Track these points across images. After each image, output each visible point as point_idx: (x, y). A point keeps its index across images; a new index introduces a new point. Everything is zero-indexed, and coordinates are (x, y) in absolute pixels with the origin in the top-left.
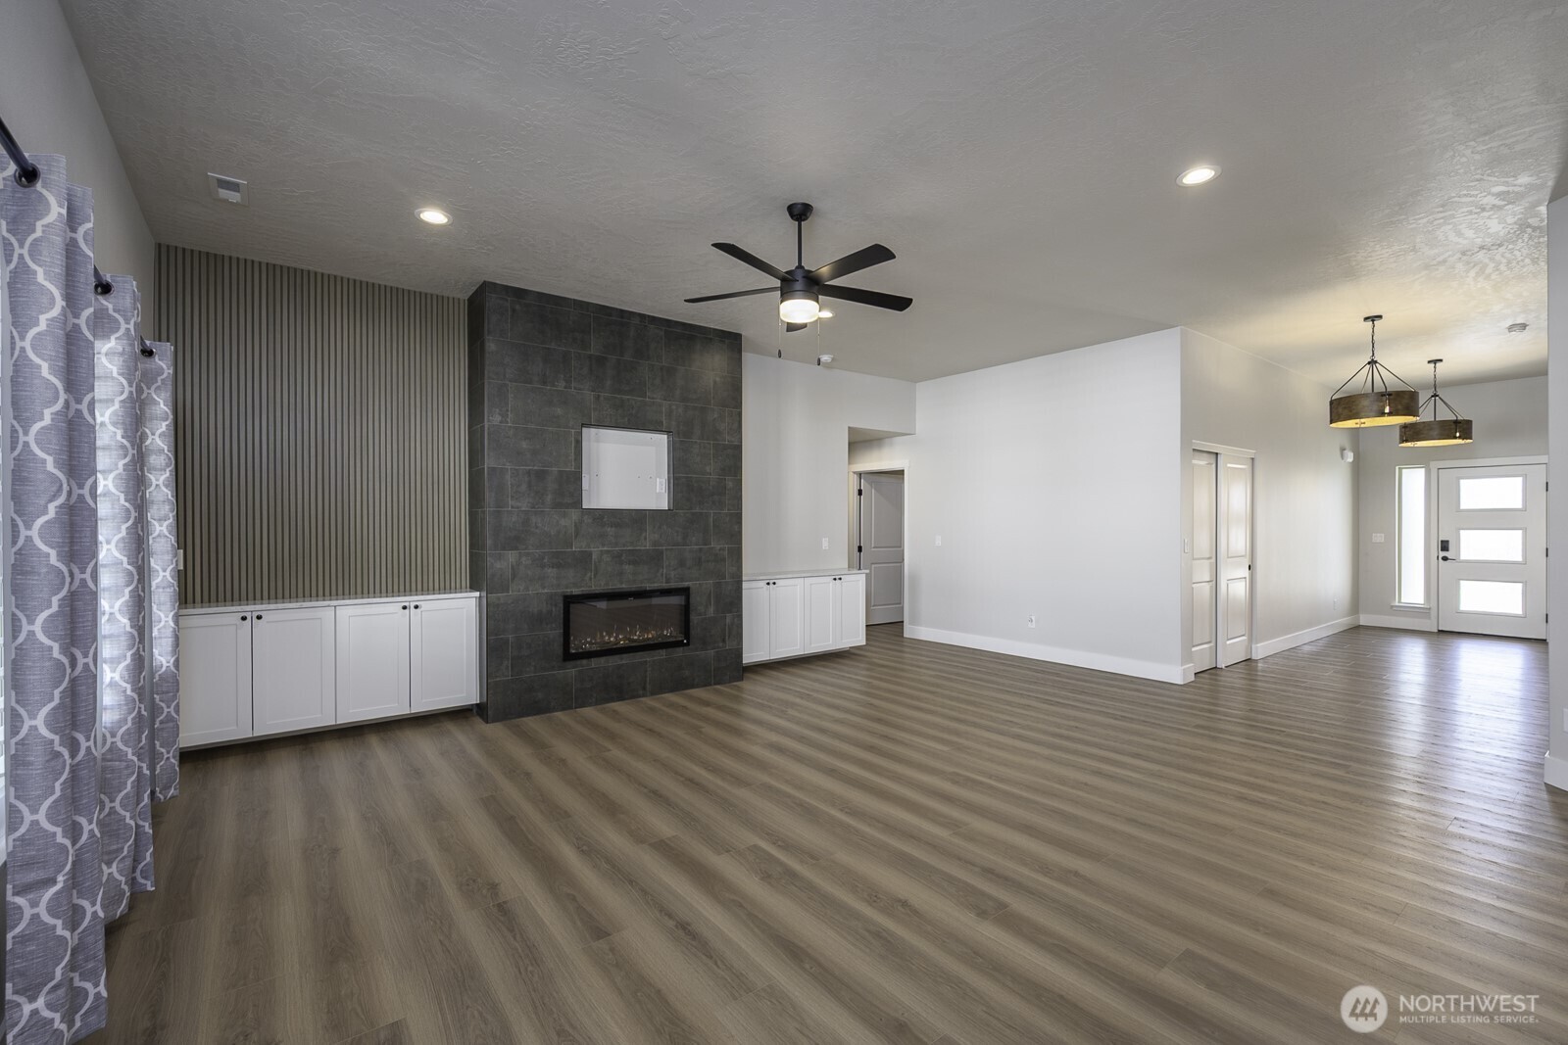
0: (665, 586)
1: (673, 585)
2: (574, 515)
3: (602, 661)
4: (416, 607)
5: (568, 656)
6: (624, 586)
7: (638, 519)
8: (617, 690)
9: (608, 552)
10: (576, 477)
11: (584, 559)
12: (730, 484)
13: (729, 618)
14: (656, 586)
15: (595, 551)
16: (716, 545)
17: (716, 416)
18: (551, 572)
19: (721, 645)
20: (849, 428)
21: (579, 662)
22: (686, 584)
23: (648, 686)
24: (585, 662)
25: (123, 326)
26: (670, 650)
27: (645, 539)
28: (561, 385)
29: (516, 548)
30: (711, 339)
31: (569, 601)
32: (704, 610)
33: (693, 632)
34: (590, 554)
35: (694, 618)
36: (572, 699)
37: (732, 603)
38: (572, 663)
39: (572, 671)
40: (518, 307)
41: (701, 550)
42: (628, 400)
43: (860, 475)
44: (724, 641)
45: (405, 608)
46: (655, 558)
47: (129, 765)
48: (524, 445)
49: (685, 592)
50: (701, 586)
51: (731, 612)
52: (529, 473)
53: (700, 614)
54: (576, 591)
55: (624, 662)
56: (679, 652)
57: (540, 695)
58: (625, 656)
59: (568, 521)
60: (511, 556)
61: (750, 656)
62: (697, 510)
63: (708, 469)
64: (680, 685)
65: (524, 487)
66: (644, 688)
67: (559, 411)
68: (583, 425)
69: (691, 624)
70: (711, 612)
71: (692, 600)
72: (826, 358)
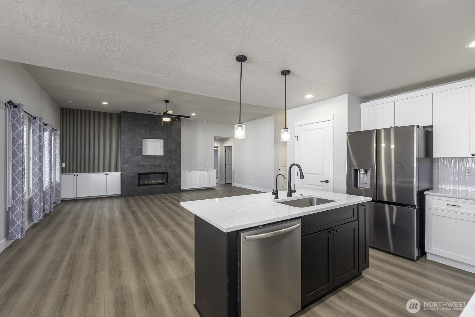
0: (162, 172)
1: (164, 171)
2: (141, 157)
3: (147, 187)
4: (108, 174)
5: (139, 185)
6: (152, 171)
7: (155, 157)
8: (151, 193)
9: (148, 164)
10: (141, 149)
11: (143, 166)
12: (178, 150)
13: (178, 179)
14: (159, 171)
15: (145, 164)
16: (174, 163)
17: (174, 135)
18: (135, 168)
20: (214, 136)
21: (141, 186)
22: (167, 171)
23: (158, 192)
24: (143, 186)
25: (49, 130)
26: (163, 185)
27: (157, 162)
28: (138, 130)
29: (128, 163)
31: (139, 174)
32: (171, 177)
33: (168, 181)
34: (144, 165)
35: (169, 179)
36: (140, 194)
37: (178, 175)
38: (140, 187)
39: (140, 188)
40: (128, 116)
41: (171, 164)
42: (153, 133)
43: (225, 147)
44: (176, 184)
45: (105, 174)
46: (159, 166)
47: (49, 192)
48: (130, 143)
49: (167, 173)
50: (170, 171)
52: (130, 148)
53: (170, 178)
54: (141, 172)
56: (165, 186)
57: (133, 193)
58: (152, 186)
59: (139, 158)
60: (127, 165)
61: (183, 187)
62: (170, 156)
63: (172, 147)
64: (165, 192)
65: (129, 151)
66: (157, 193)
67: (137, 136)
68: (143, 138)
69: (168, 180)
70: (173, 177)
71: (168, 175)
72: (205, 121)
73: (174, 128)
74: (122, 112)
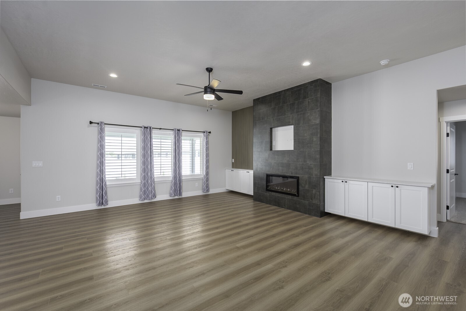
0: (291, 175)
1: (293, 175)
3: (274, 194)
4: (248, 172)
5: (267, 190)
6: (279, 173)
7: (284, 153)
8: (278, 203)
9: (275, 163)
10: (269, 142)
11: (270, 165)
12: (315, 140)
13: (314, 191)
14: (288, 174)
17: (309, 114)
18: (264, 167)
19: (311, 200)
22: (298, 176)
23: (286, 206)
24: (270, 192)
26: (292, 196)
27: (285, 159)
30: (307, 87)
31: (267, 176)
33: (300, 193)
35: (300, 188)
36: (268, 202)
37: (315, 185)
38: (268, 192)
39: (268, 194)
41: (303, 164)
42: (281, 118)
44: (312, 199)
46: (288, 166)
48: (259, 135)
49: (298, 178)
50: (303, 176)
51: (315, 189)
52: (260, 142)
53: (303, 187)
54: (269, 173)
55: (279, 196)
56: (295, 198)
57: (262, 197)
58: (280, 194)
59: (267, 154)
62: (302, 150)
63: (306, 135)
64: (295, 209)
65: (259, 146)
68: (272, 128)
69: (299, 190)
70: (307, 187)
71: (300, 181)
72: (383, 62)
73: (308, 102)
74: (254, 100)
